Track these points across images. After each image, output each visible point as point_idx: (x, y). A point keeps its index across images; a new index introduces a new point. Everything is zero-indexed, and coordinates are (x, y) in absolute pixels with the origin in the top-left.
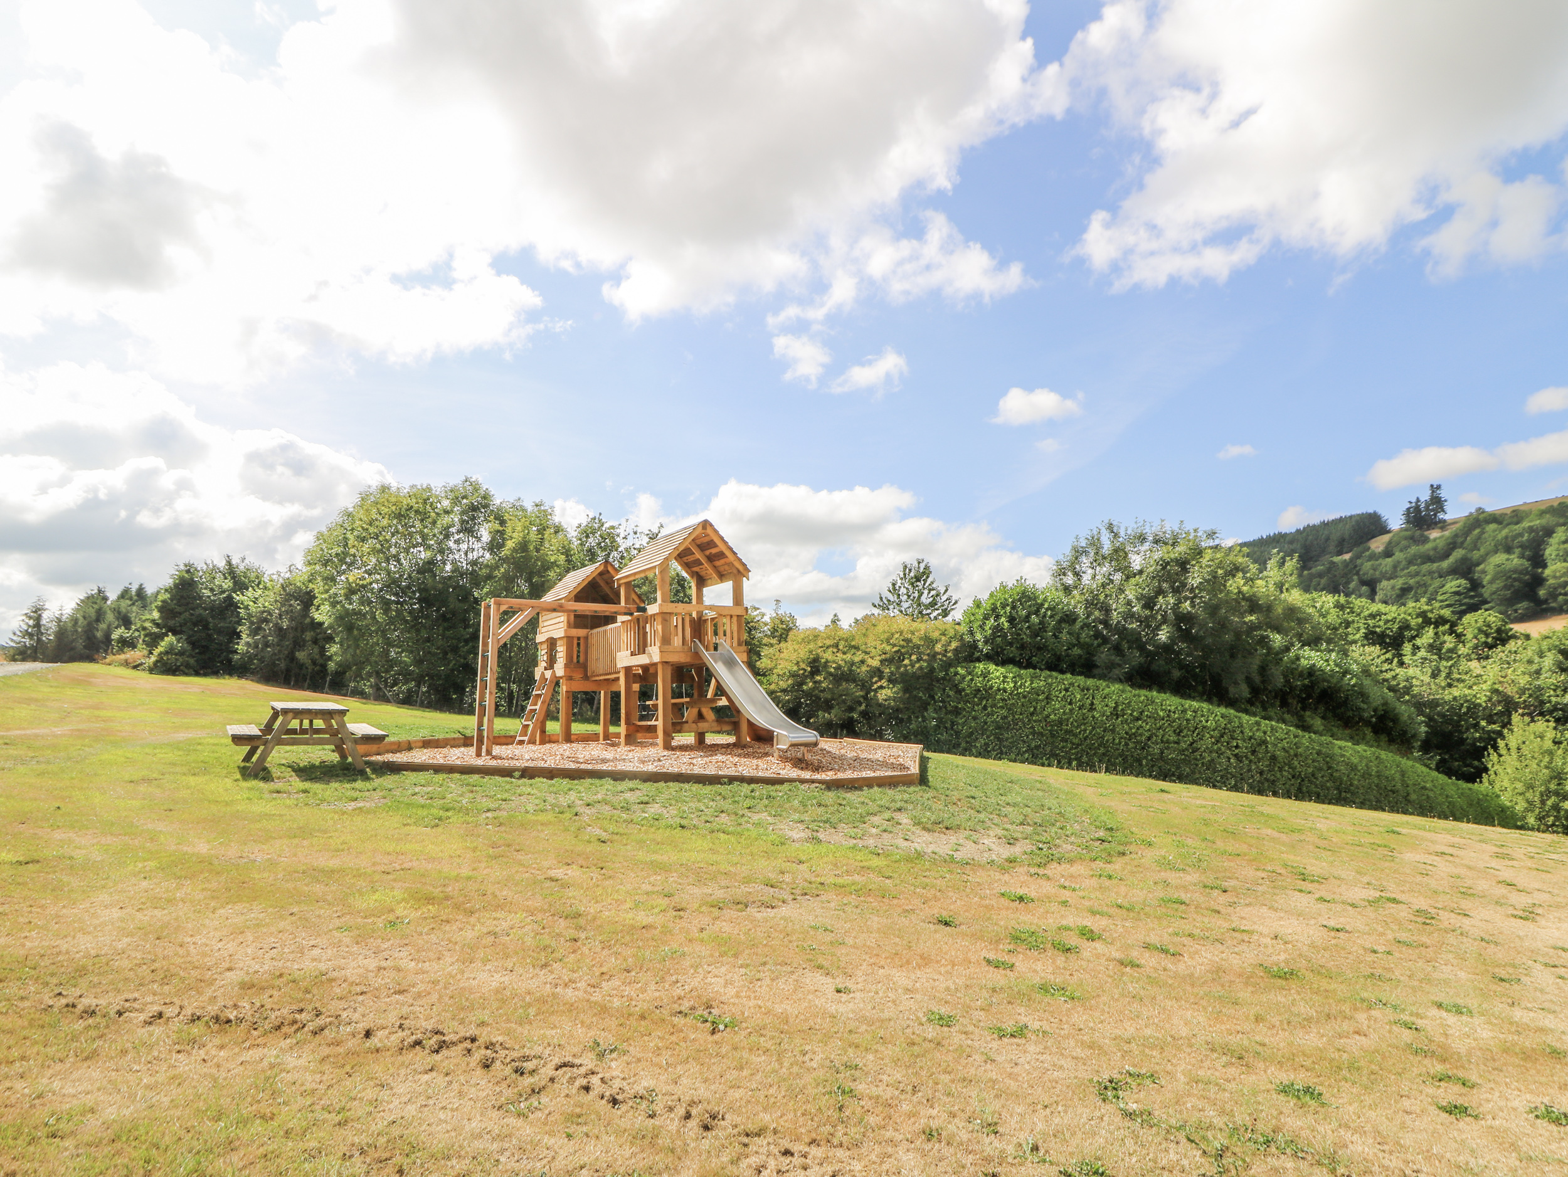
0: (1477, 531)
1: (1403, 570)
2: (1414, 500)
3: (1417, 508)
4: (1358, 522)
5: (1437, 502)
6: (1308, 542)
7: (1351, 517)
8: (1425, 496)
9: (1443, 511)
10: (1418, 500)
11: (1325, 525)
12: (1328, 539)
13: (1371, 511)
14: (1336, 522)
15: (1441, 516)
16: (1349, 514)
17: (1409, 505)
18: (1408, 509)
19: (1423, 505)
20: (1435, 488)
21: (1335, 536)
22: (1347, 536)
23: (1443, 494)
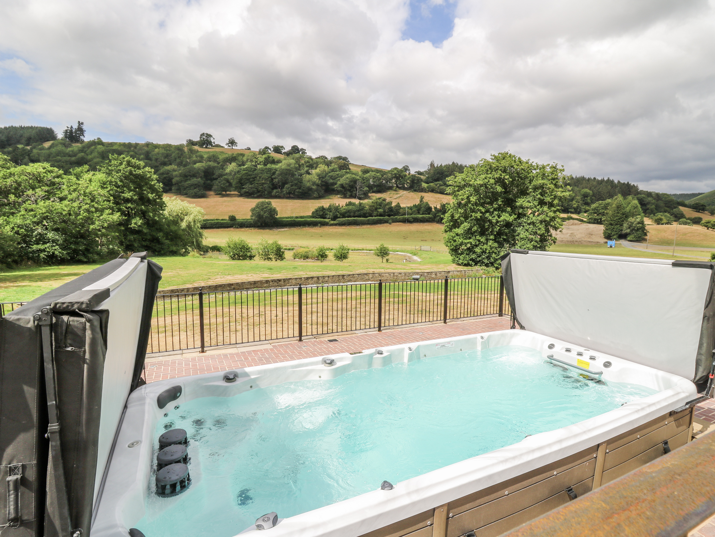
0: (93, 147)
1: (53, 157)
2: (70, 127)
3: (71, 131)
4: (39, 130)
5: (81, 130)
6: (10, 135)
7: (37, 127)
8: (75, 126)
9: (83, 135)
10: (72, 127)
11: (21, 128)
12: (21, 136)
13: (49, 127)
14: (28, 128)
15: (82, 137)
16: (36, 126)
17: (67, 129)
18: (66, 130)
19: (74, 130)
20: (80, 124)
21: (27, 135)
22: (32, 137)
23: (84, 127)
